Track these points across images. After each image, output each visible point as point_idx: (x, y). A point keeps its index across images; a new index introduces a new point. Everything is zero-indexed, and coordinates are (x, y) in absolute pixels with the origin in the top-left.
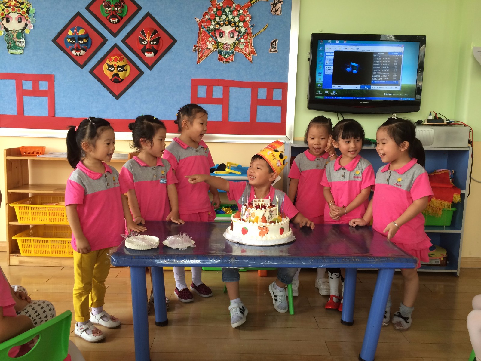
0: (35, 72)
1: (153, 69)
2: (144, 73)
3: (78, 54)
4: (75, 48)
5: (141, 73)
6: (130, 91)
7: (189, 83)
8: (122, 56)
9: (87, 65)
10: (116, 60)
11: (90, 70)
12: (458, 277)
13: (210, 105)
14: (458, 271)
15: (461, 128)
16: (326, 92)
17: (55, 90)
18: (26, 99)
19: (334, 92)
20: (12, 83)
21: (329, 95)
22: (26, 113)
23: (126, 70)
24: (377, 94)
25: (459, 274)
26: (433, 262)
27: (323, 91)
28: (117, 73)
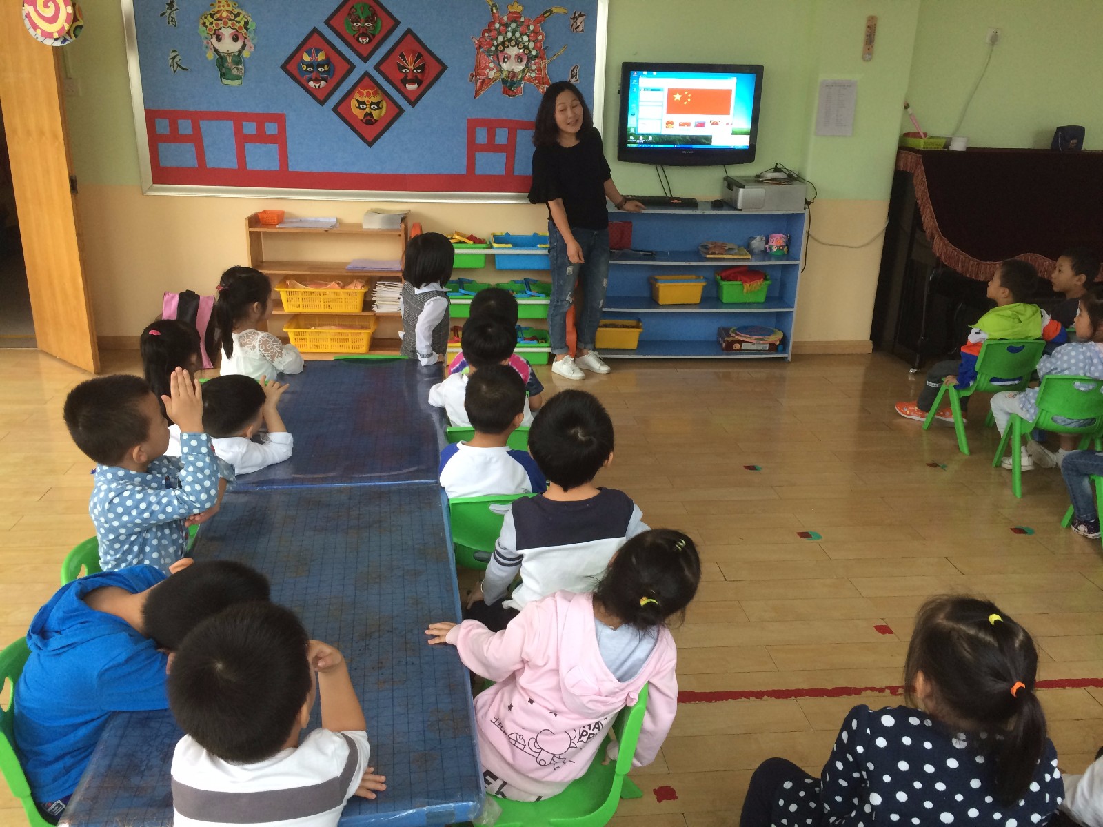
0: (259, 110)
1: (416, 106)
2: (404, 111)
3: (317, 86)
4: (313, 79)
5: (401, 111)
6: (386, 134)
7: (464, 125)
8: (376, 88)
9: (329, 101)
10: (368, 95)
11: (332, 107)
12: (789, 362)
13: (491, 154)
14: (788, 356)
15: (795, 187)
16: (641, 138)
17: (287, 134)
18: (249, 147)
19: (651, 138)
20: (229, 124)
21: (645, 143)
22: (249, 167)
23: (381, 108)
24: (704, 141)
25: (789, 359)
26: (761, 348)
27: (637, 137)
28: (371, 113)
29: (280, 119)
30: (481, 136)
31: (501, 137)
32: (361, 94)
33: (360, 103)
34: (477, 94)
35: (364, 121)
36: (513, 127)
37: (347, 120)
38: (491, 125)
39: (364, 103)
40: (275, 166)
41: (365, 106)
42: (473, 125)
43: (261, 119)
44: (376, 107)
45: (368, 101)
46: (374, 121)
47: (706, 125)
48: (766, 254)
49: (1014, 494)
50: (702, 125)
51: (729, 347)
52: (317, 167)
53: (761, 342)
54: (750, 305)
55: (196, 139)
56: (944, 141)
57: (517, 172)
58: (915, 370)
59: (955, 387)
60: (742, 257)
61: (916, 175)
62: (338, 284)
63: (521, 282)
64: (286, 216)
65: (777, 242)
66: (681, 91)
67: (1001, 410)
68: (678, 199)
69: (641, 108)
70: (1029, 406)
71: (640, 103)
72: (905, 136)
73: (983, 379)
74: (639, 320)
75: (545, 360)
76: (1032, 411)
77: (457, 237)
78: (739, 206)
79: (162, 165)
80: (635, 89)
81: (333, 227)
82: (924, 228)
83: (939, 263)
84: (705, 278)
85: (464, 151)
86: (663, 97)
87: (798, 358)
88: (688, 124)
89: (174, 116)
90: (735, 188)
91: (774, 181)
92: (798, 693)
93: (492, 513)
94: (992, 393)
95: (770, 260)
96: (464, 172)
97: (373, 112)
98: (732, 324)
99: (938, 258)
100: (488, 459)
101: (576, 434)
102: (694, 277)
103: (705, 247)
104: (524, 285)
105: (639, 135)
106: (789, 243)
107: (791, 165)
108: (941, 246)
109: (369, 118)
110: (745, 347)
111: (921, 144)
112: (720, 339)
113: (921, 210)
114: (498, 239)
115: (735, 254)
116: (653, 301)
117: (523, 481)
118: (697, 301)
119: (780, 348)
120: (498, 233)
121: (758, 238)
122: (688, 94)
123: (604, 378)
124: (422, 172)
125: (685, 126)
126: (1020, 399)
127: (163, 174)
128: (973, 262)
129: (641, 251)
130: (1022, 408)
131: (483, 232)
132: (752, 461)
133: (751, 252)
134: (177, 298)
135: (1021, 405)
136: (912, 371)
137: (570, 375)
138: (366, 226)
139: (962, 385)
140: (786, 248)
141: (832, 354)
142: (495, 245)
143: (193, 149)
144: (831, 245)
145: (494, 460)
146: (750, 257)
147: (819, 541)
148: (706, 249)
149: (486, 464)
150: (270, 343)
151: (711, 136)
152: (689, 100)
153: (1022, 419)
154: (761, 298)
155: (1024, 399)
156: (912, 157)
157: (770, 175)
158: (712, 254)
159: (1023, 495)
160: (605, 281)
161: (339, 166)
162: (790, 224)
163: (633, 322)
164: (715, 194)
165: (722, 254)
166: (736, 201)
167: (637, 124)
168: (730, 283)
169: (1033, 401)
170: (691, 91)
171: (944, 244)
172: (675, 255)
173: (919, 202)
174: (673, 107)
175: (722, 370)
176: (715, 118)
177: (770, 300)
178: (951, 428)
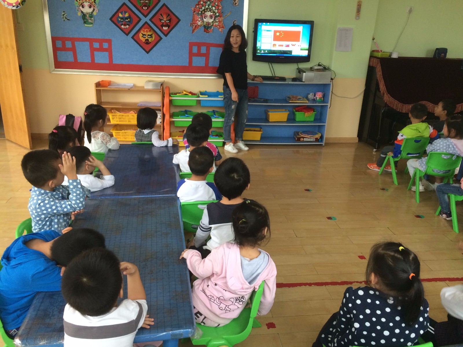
0: (100, 38)
1: (167, 37)
2: (162, 38)
3: (125, 27)
4: (123, 24)
6: (154, 49)
7: (188, 45)
8: (150, 29)
9: (130, 34)
10: (147, 31)
11: (131, 37)
12: (324, 146)
13: (200, 57)
14: (323, 144)
15: (327, 73)
16: (262, 51)
17: (112, 48)
18: (96, 53)
19: (266, 51)
20: (88, 43)
21: (264, 53)
22: (96, 61)
23: (152, 37)
24: (289, 53)
25: (324, 145)
26: (312, 140)
27: (261, 51)
29: (109, 41)
30: (195, 50)
31: (203, 50)
32: (144, 31)
33: (143, 35)
34: (193, 31)
35: (145, 43)
36: (208, 46)
37: (138, 42)
38: (199, 45)
39: (145, 35)
40: (107, 61)
41: (145, 36)
42: (191, 45)
43: (101, 41)
44: (150, 37)
45: (147, 34)
46: (149, 42)
47: (290, 46)
48: (314, 100)
49: (416, 202)
50: (288, 46)
51: (299, 140)
52: (125, 62)
53: (312, 138)
54: (308, 122)
55: (73, 49)
56: (389, 54)
57: (210, 65)
58: (376, 150)
59: (392, 157)
60: (304, 102)
61: (377, 68)
62: (134, 112)
63: (212, 112)
64: (111, 82)
65: (319, 95)
66: (279, 32)
67: (411, 166)
68: (278, 77)
69: (262, 38)
70: (423, 165)
71: (262, 36)
72: (373, 51)
73: (404, 154)
74: (261, 128)
75: (221, 145)
76: (424, 167)
77: (185, 92)
78: (303, 80)
79: (59, 60)
80: (260, 30)
81: (132, 87)
82: (380, 90)
83: (386, 105)
84: (289, 111)
85: (188, 56)
86: (272, 33)
87: (327, 144)
88: (282, 46)
89: (64, 40)
90: (302, 73)
91: (318, 70)
92: (326, 284)
93: (198, 208)
94: (408, 159)
95: (316, 103)
96: (187, 65)
97: (149, 39)
98: (300, 130)
99: (386, 103)
100: (198, 186)
101: (234, 176)
102: (284, 110)
103: (289, 97)
104: (213, 113)
105: (262, 50)
106: (324, 96)
107: (325, 63)
108: (387, 98)
109: (147, 41)
110: (305, 139)
111: (379, 55)
112: (295, 136)
113: (379, 83)
114: (202, 93)
115: (302, 101)
116: (267, 120)
117: (212, 195)
118: (286, 120)
119: (320, 140)
120: (202, 91)
121: (311, 94)
122: (282, 33)
123: (247, 152)
124: (170, 64)
125: (281, 46)
126: (419, 162)
127: (59, 65)
128: (400, 105)
129: (263, 99)
130: (420, 166)
131: (196, 90)
132: (308, 187)
133: (308, 100)
134: (65, 117)
135: (420, 165)
136: (374, 150)
137: (232, 151)
138: (146, 87)
139: (395, 156)
140: (323, 98)
141: (341, 143)
142: (201, 96)
143: (72, 54)
144: (342, 97)
145: (200, 186)
146: (308, 102)
147: (335, 221)
148: (289, 98)
149: (197, 188)
150: (105, 137)
151: (292, 51)
152: (283, 35)
153: (420, 170)
154: (312, 119)
155: (421, 162)
156: (375, 60)
157: (316, 68)
158: (292, 100)
159: (420, 202)
160: (247, 112)
161: (134, 61)
162: (324, 88)
163: (259, 129)
164: (294, 76)
165: (296, 100)
166: (302, 78)
167: (261, 45)
168: (299, 113)
169: (424, 163)
170: (284, 32)
171: (388, 97)
172: (276, 101)
173: (378, 79)
174: (276, 38)
175: (295, 149)
176: (294, 43)
177: (316, 120)
178: (390, 174)
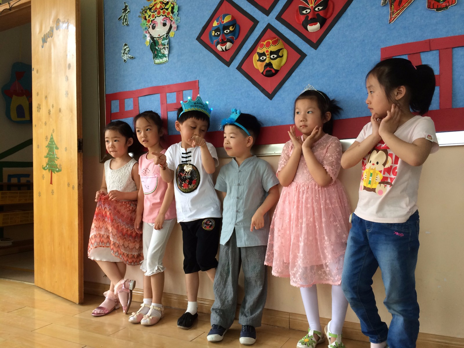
0: (179, 81)
2: (306, 55)
3: (224, 48)
4: (220, 42)
5: (303, 56)
6: (287, 84)
7: (377, 57)
8: (277, 38)
9: (234, 61)
10: (268, 45)
11: (237, 66)
18: (170, 114)
20: (158, 96)
28: (270, 62)
34: (392, 18)
36: (447, 46)
37: (249, 75)
43: (180, 89)
89: (122, 97)
